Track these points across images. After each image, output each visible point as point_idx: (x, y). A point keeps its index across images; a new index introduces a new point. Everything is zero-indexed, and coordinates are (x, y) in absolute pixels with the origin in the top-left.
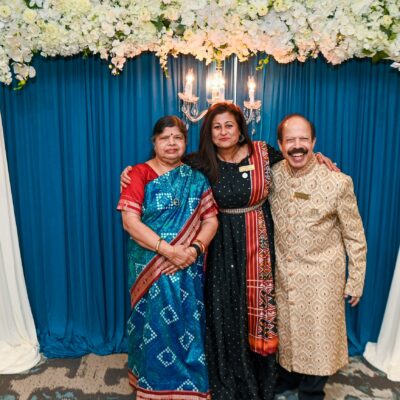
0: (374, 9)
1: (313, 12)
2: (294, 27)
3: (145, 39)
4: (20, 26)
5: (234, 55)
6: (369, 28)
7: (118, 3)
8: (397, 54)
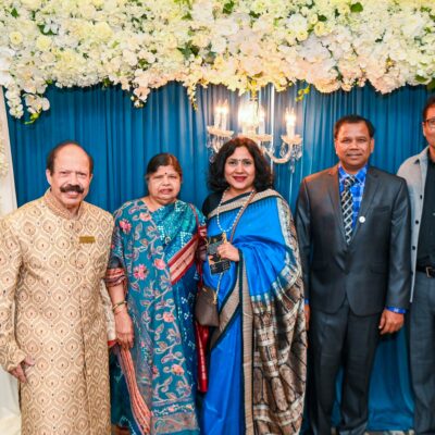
0: (428, 30)
1: (359, 36)
2: (337, 54)
3: (171, 68)
4: (33, 53)
5: (270, 84)
6: (423, 52)
7: (141, 29)
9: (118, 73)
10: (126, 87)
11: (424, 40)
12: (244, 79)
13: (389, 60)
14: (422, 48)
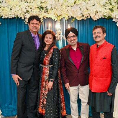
0: (107, 3)
1: (88, 4)
2: (82, 9)
3: (36, 12)
7: (27, 2)
8: (114, 16)
9: (21, 14)
10: (23, 18)
11: (106, 5)
12: (56, 16)
13: (96, 11)
14: (105, 8)
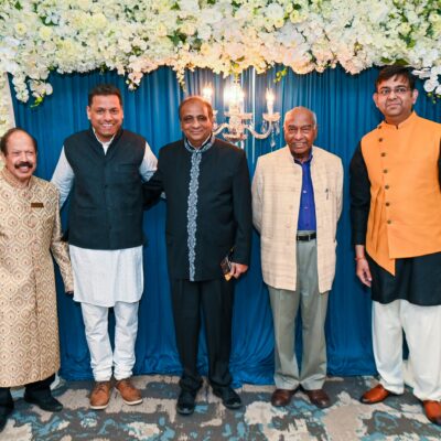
0: (392, 17)
1: (330, 22)
2: (311, 38)
3: (161, 53)
4: (36, 43)
5: (251, 67)
6: (387, 36)
7: (134, 19)
8: (417, 61)
9: (114, 60)
10: (121, 72)
11: (389, 25)
12: (228, 63)
13: (357, 44)
14: (387, 33)
